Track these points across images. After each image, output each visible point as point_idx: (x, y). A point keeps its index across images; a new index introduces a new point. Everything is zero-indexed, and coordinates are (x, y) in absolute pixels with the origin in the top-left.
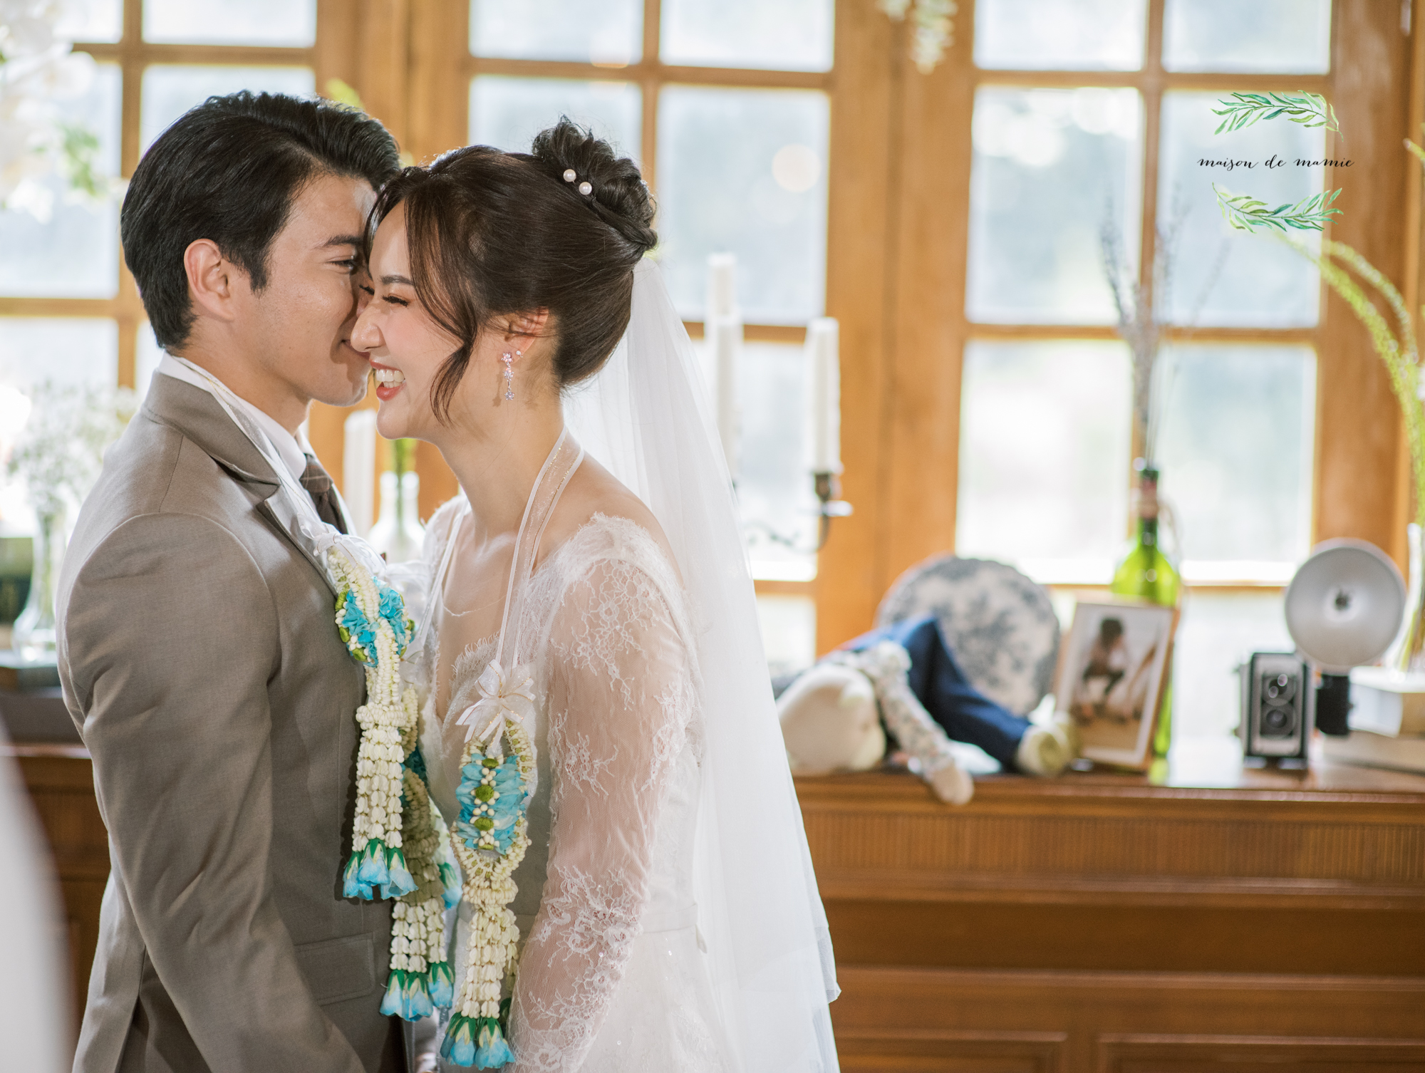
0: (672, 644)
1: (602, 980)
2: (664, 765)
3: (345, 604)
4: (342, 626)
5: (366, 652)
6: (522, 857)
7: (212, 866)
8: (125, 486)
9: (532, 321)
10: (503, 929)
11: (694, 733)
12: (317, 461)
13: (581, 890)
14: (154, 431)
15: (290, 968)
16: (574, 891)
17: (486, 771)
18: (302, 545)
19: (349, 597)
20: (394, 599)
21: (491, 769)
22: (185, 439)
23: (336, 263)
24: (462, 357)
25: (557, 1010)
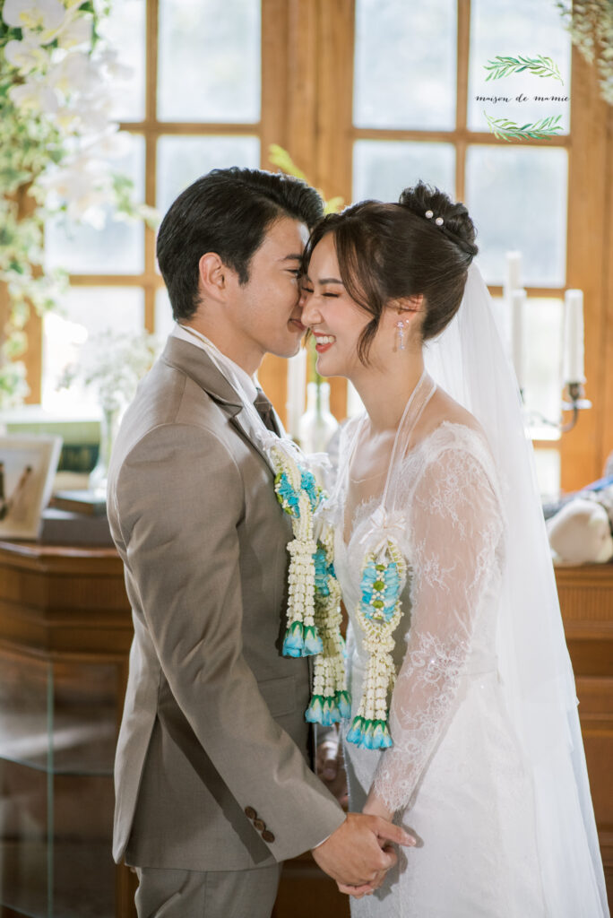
0: (489, 500)
1: (444, 699)
2: (483, 573)
3: (281, 481)
4: (279, 494)
5: (293, 509)
6: (398, 623)
7: (209, 636)
8: (152, 406)
9: (414, 302)
10: (387, 667)
11: (500, 555)
12: (263, 392)
13: (431, 646)
14: (169, 371)
15: (256, 694)
16: (428, 646)
17: (378, 572)
18: (256, 444)
19: (283, 476)
20: (310, 478)
21: (381, 571)
22: (188, 378)
23: (289, 271)
24: (373, 326)
25: (418, 717)
